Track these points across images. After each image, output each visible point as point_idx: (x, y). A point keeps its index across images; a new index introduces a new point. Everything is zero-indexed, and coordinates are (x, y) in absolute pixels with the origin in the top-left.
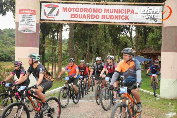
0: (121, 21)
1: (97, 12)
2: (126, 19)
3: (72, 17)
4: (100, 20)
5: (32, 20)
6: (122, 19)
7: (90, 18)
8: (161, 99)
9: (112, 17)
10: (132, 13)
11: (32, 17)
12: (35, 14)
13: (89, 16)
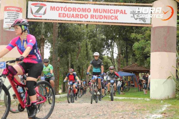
0: (110, 21)
1: (86, 12)
2: (115, 19)
3: (60, 16)
4: (89, 19)
5: (18, 17)
6: (111, 19)
7: (78, 18)
8: (152, 100)
9: (101, 17)
10: (121, 14)
11: (18, 14)
12: (21, 12)
13: (77, 15)
